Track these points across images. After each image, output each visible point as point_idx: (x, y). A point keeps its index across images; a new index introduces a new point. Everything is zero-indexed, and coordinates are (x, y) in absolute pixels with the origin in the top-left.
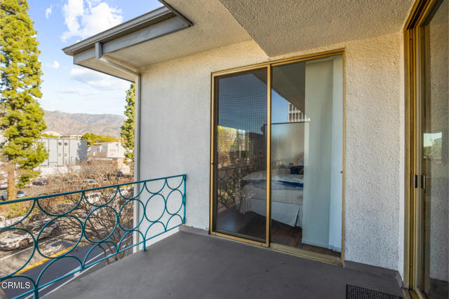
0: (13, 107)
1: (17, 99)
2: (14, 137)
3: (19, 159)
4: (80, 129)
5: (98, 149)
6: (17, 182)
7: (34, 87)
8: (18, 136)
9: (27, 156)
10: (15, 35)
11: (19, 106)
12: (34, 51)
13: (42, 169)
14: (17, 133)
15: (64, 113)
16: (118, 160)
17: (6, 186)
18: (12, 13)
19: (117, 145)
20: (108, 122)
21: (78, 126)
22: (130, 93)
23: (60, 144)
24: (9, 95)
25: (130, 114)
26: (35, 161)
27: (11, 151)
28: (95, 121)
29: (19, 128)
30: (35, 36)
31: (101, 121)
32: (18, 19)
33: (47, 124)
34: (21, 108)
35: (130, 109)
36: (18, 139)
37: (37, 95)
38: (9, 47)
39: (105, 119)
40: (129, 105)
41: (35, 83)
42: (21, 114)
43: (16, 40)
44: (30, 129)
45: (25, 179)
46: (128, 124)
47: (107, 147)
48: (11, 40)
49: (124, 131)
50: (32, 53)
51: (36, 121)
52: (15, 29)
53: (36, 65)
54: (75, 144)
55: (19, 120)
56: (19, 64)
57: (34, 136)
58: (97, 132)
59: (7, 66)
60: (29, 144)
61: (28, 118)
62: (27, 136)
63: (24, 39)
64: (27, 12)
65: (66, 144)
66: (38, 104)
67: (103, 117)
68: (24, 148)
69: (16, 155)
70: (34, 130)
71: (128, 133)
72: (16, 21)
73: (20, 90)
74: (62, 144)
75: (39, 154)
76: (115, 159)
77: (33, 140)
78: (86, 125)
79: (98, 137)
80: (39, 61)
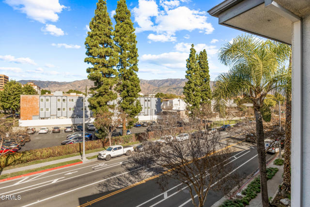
0: (125, 79)
1: (126, 73)
2: (125, 97)
3: (128, 110)
4: (153, 90)
5: (167, 104)
6: (127, 125)
7: (134, 65)
8: (127, 96)
9: (132, 109)
10: (124, 34)
11: (127, 77)
12: (134, 42)
13: (139, 117)
14: (127, 95)
15: (145, 80)
16: (181, 112)
17: (122, 126)
18: (123, 21)
19: (179, 101)
20: (170, 84)
21: (153, 89)
22: (189, 61)
23: (146, 100)
24: (122, 72)
25: (189, 77)
26: (136, 112)
27: (124, 106)
28: (162, 84)
29: (128, 92)
30: (134, 32)
31: (166, 84)
32: (126, 24)
33: (141, 88)
34: (128, 79)
35: (190, 73)
36: (127, 98)
37: (136, 70)
38: (122, 42)
39: (168, 83)
40: (189, 70)
41: (134, 62)
42: (129, 83)
43: (125, 37)
44: (133, 92)
45: (130, 123)
46: (189, 85)
47: (172, 102)
48: (123, 38)
49: (186, 90)
50: (133, 43)
51: (136, 87)
52: (125, 31)
53: (135, 50)
54: (154, 101)
55: (127, 87)
56: (127, 51)
57: (135, 96)
58: (164, 91)
59: (121, 54)
60: (133, 101)
61: (132, 85)
62: (132, 96)
63: (129, 36)
64: (130, 18)
65: (149, 101)
66: (136, 75)
67: (167, 81)
68: (130, 104)
69: (126, 108)
70: (135, 92)
71: (188, 91)
72: (125, 25)
73: (128, 68)
74: (147, 101)
75: (137, 108)
76: (179, 111)
77: (134, 99)
78: (157, 87)
79: (165, 95)
80: (136, 48)
